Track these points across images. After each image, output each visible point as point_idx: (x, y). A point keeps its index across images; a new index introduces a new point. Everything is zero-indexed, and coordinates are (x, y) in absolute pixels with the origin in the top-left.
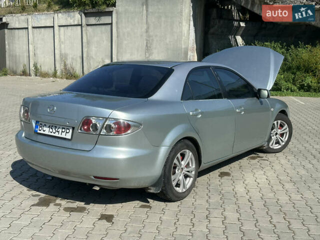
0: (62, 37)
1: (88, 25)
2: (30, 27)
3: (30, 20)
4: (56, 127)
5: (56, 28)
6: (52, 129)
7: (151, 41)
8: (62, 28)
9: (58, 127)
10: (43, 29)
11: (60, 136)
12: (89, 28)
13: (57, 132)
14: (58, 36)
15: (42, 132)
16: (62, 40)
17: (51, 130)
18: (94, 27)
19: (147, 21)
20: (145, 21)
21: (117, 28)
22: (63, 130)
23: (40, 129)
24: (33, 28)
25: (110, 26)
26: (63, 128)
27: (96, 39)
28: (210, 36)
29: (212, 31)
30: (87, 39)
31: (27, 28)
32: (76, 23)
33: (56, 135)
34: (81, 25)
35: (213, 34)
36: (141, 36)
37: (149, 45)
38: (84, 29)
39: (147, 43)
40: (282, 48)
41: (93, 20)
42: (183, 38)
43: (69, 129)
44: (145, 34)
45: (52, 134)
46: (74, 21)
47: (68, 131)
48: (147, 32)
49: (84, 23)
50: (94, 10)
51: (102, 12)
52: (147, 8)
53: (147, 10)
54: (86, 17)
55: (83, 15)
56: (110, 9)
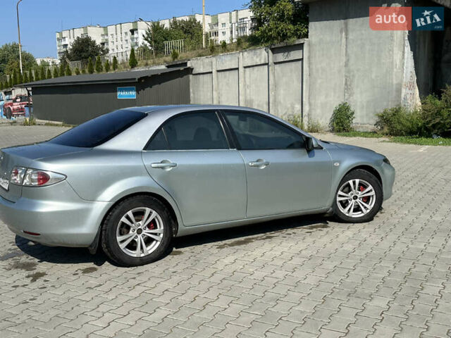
0: (247, 80)
1: (275, 63)
2: (214, 71)
3: (214, 63)
5: (241, 70)
7: (351, 78)
8: (247, 69)
10: (228, 72)
12: (277, 67)
14: (243, 79)
16: (248, 83)
18: (283, 65)
19: (346, 51)
20: (344, 51)
21: (310, 64)
24: (218, 71)
25: (300, 62)
27: (284, 80)
30: (275, 80)
31: (211, 72)
32: (263, 62)
34: (267, 64)
36: (339, 71)
37: (348, 83)
38: (270, 68)
39: (346, 79)
41: (281, 57)
42: (395, 70)
44: (344, 69)
46: (260, 60)
48: (346, 65)
49: (271, 62)
50: (282, 44)
51: (290, 46)
52: (346, 34)
53: (346, 38)
54: (273, 53)
55: (270, 51)
56: (301, 41)
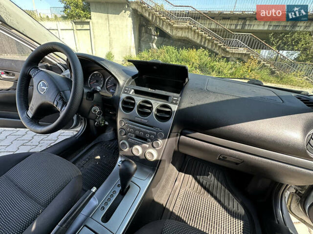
1: (77, 30)
5: (60, 30)
7: (112, 41)
8: (62, 31)
14: (61, 34)
18: (81, 31)
20: (108, 29)
21: (93, 32)
25: (89, 31)
28: (141, 42)
29: (142, 39)
32: (70, 28)
35: (143, 41)
36: (107, 38)
38: (75, 32)
39: (110, 42)
40: (175, 50)
41: (79, 27)
48: (109, 36)
49: (74, 29)
50: (79, 20)
51: (84, 22)
52: (109, 21)
53: (109, 23)
54: (75, 24)
55: (73, 23)
56: (88, 20)
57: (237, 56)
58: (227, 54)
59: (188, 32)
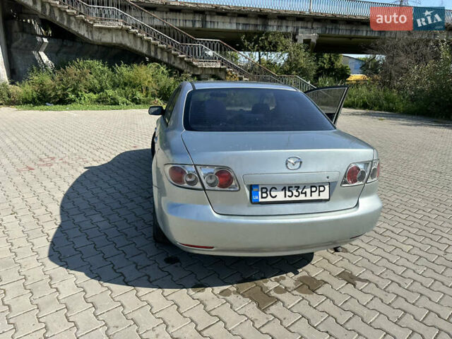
4: (298, 187)
6: (289, 191)
9: (302, 187)
11: (308, 198)
13: (302, 193)
15: (269, 199)
17: (289, 193)
22: (314, 189)
23: (264, 195)
26: (311, 187)
29: (15, 45)
33: (302, 197)
40: (104, 66)
43: (323, 186)
45: (294, 198)
47: (322, 189)
57: (210, 72)
58: (195, 69)
59: (123, 36)
